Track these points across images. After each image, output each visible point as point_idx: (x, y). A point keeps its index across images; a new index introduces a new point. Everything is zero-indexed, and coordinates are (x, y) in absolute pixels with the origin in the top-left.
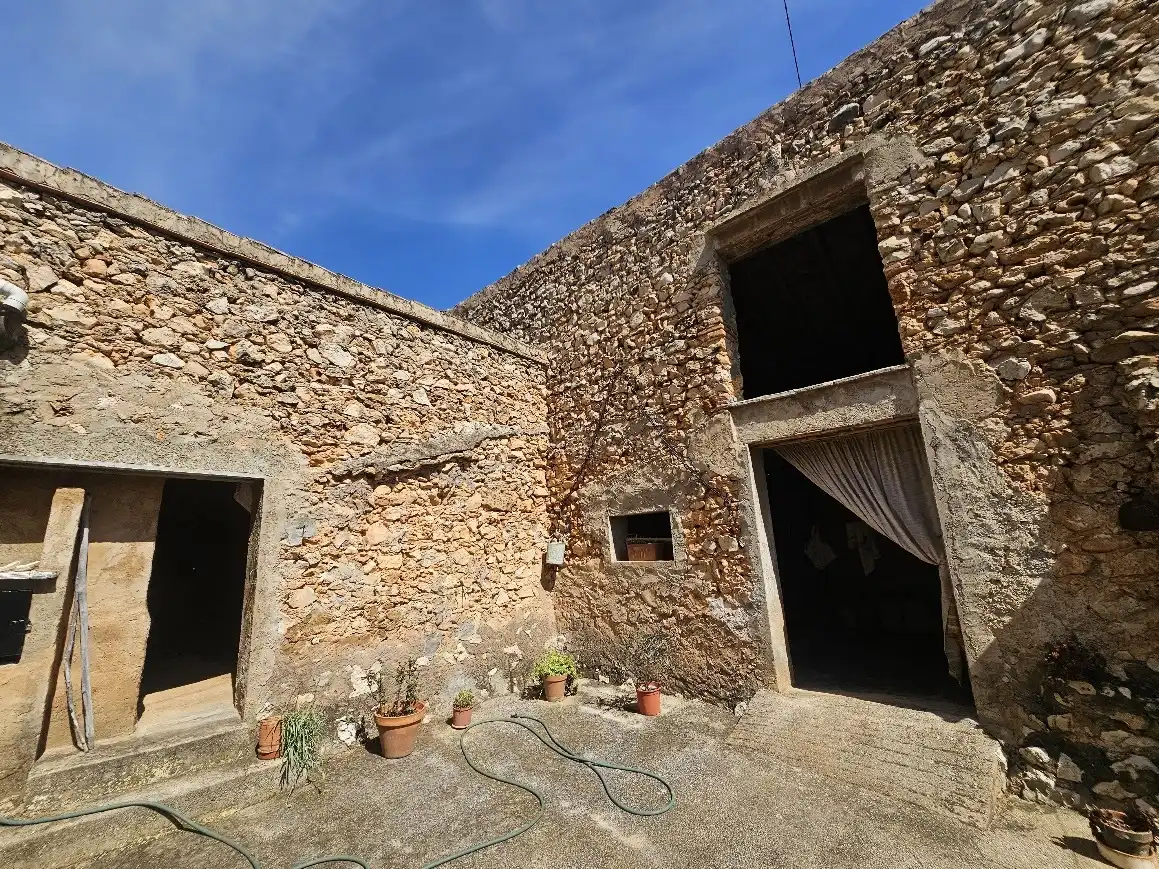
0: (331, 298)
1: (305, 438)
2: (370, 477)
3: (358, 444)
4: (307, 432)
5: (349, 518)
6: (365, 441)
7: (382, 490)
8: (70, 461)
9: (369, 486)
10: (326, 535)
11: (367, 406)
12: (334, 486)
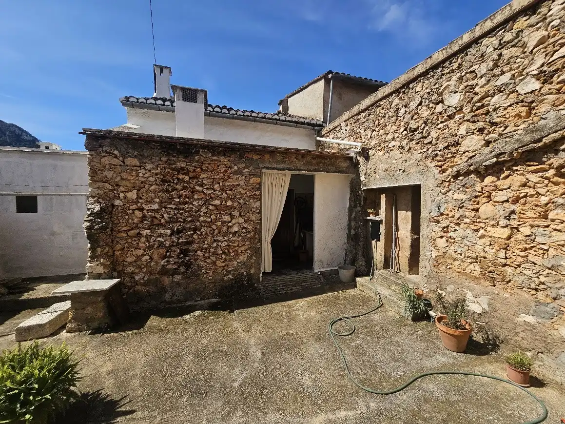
0: (447, 64)
1: (437, 158)
2: (477, 172)
3: (467, 151)
4: (436, 155)
5: (463, 201)
6: (471, 149)
7: (489, 180)
8: (378, 187)
9: (478, 179)
10: (451, 211)
11: (474, 122)
12: (453, 182)
